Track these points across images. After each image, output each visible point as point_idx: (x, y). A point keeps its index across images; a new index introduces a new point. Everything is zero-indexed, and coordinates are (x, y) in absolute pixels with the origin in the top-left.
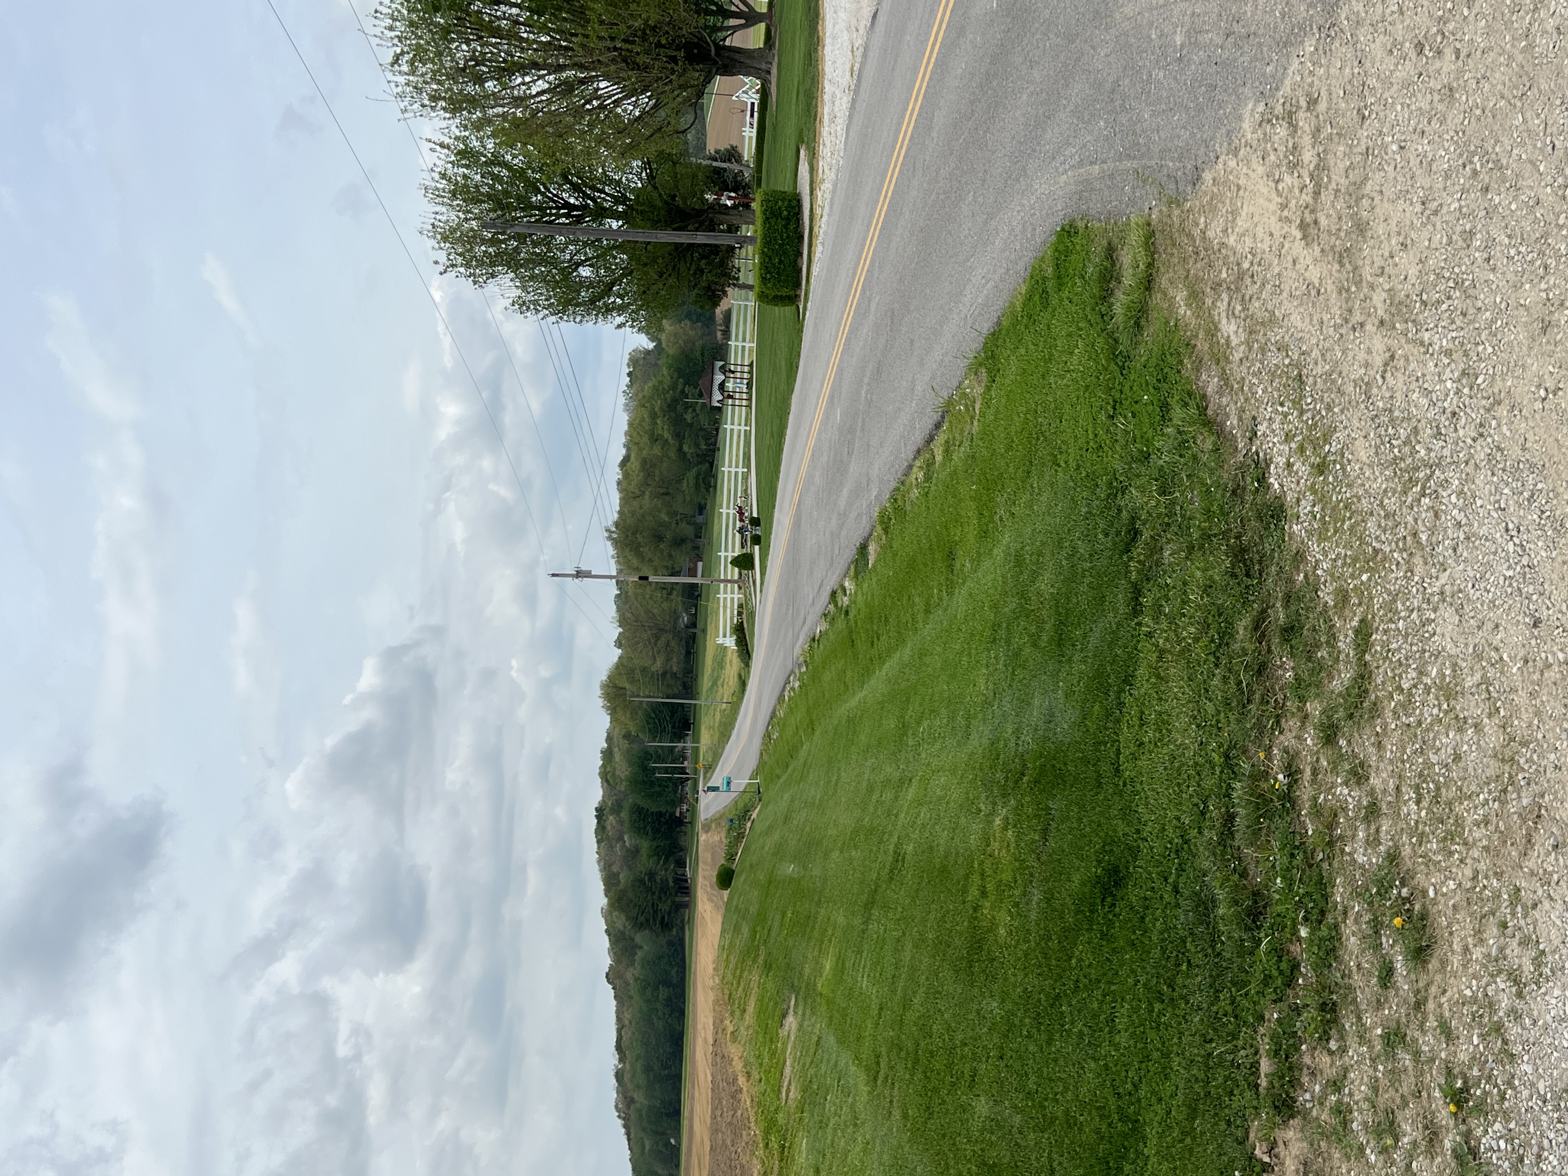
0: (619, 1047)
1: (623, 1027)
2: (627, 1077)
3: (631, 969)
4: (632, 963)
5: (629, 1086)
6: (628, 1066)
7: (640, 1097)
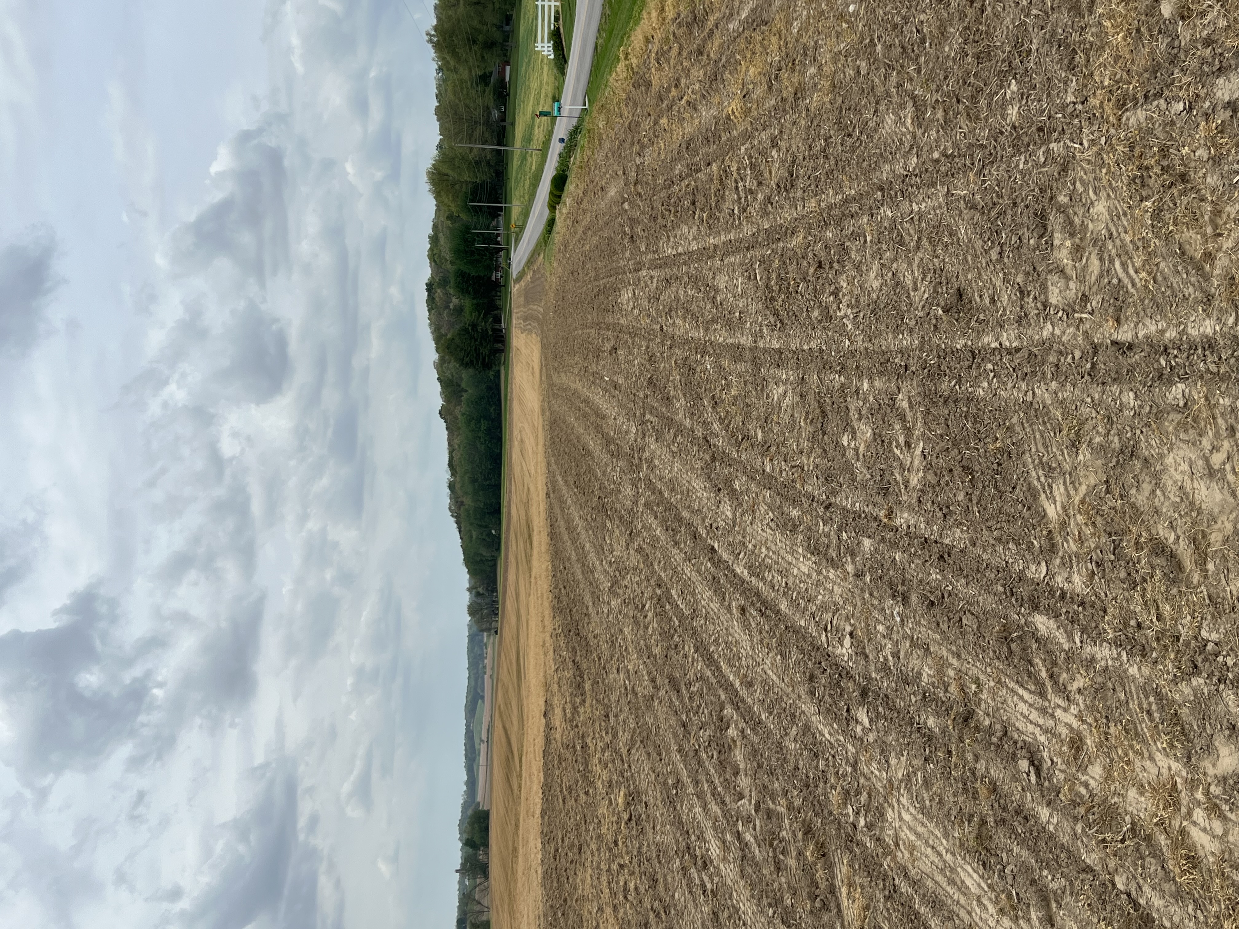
0: (451, 465)
1: (454, 450)
2: (458, 486)
3: (458, 407)
4: (459, 403)
5: (460, 493)
6: (458, 479)
7: (468, 501)
